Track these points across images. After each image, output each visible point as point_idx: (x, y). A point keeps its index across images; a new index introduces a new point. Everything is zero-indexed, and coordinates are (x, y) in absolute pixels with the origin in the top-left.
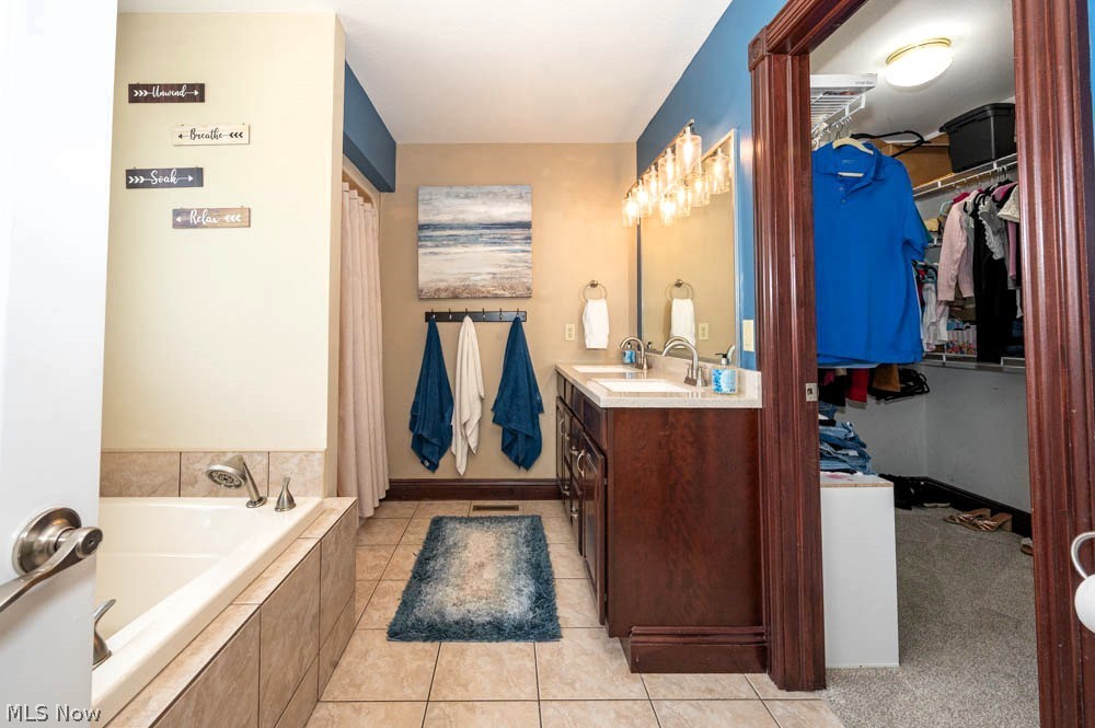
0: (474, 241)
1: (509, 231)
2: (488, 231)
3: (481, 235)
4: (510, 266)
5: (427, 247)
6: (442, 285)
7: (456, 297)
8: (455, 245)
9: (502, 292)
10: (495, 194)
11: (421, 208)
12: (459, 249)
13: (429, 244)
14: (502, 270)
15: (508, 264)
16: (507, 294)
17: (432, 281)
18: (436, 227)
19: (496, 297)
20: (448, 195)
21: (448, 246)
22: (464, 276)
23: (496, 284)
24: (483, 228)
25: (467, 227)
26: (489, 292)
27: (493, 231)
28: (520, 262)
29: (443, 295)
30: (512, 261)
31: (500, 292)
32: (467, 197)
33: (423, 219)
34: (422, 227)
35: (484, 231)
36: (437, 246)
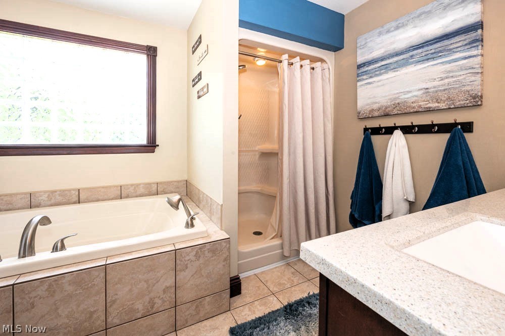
0: (405, 63)
1: (446, 42)
2: (420, 51)
3: (412, 56)
4: (447, 78)
5: (364, 79)
6: (375, 106)
7: (387, 115)
8: (386, 73)
9: (437, 105)
10: (429, 12)
11: (359, 52)
12: (391, 74)
13: (365, 77)
14: (436, 83)
15: (443, 76)
16: (442, 106)
17: (368, 105)
18: (370, 63)
19: (429, 111)
20: (380, 34)
21: (380, 74)
22: (394, 96)
23: (428, 98)
24: (415, 49)
25: (397, 54)
26: (420, 107)
27: (426, 48)
28: (462, 70)
29: (376, 114)
30: (450, 72)
31: (434, 105)
32: (397, 28)
33: (360, 60)
34: (359, 67)
35: (415, 52)
36: (371, 77)
